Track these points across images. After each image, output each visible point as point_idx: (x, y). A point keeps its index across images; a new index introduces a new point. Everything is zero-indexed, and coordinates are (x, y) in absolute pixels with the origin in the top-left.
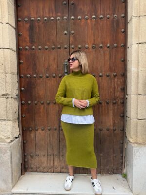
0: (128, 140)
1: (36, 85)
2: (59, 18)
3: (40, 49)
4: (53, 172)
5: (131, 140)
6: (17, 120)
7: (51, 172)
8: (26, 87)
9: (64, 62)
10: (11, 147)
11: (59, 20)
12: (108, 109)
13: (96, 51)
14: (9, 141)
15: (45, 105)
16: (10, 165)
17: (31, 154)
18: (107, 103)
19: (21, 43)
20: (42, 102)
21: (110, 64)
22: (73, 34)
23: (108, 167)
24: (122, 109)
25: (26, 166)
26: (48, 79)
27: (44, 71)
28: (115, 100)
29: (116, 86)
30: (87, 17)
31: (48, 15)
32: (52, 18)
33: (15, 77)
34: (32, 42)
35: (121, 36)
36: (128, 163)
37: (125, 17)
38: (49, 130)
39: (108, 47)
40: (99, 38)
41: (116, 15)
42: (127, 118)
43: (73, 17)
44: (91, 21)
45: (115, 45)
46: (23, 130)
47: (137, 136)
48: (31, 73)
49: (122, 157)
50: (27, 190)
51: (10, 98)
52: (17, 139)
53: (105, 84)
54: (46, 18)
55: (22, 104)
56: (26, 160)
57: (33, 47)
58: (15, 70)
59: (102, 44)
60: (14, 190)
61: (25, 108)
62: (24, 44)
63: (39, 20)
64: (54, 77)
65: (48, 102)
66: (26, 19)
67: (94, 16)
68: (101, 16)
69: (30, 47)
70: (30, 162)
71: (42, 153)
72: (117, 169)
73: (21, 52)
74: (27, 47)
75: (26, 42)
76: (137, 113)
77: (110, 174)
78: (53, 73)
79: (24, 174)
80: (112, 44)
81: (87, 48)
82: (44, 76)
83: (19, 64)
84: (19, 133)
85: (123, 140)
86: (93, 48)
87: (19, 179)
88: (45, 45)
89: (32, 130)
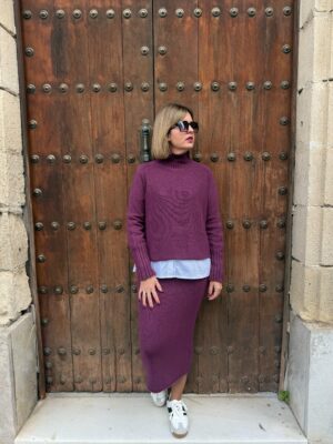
0: (294, 312)
1: (70, 180)
2: (127, 11)
3: (80, 91)
4: (115, 391)
5: (304, 316)
6: (24, 270)
7: (109, 391)
8: (45, 186)
9: (142, 124)
10: (10, 336)
11: (128, 17)
12: (247, 240)
13: (219, 97)
14: (6, 320)
15: (95, 231)
16: (8, 380)
17: (62, 350)
18: (247, 227)
19: (31, 73)
20: (87, 224)
21: (253, 130)
22: (163, 53)
23: (245, 377)
24: (281, 239)
25: (50, 379)
26: (101, 165)
27: (90, 147)
28: (265, 218)
29: (268, 185)
30: (198, 10)
31: (99, 5)
32: (111, 11)
33: (19, 161)
34: (59, 72)
35: (283, 62)
36: (293, 368)
37: (293, 13)
38: (105, 292)
39: (249, 89)
40: (228, 67)
41: (269, 9)
42: (294, 262)
43: (162, 10)
44: (209, 22)
45: (268, 84)
46: (39, 292)
47: (318, 306)
48: (58, 151)
49: (280, 352)
50: (53, 438)
51: (5, 214)
52: (26, 316)
53: (240, 182)
54: (94, 12)
55: (36, 229)
56: (49, 365)
57: (63, 86)
58: (18, 145)
59: (235, 80)
60: (21, 440)
61: (44, 237)
62: (40, 78)
63: (76, 17)
64: (116, 161)
65: (102, 224)
66: (44, 13)
67: (216, 10)
68: (235, 10)
69: (55, 86)
70: (58, 368)
71: (89, 347)
72: (267, 381)
73: (32, 97)
74: (48, 86)
75: (44, 71)
76: (320, 251)
77: (249, 392)
78: (113, 153)
79: (45, 397)
80: (260, 82)
81: (198, 90)
82: (91, 160)
83: (27, 128)
84: (30, 300)
85: (282, 314)
86: (214, 90)
87: (32, 410)
88: (93, 80)
89: (61, 293)
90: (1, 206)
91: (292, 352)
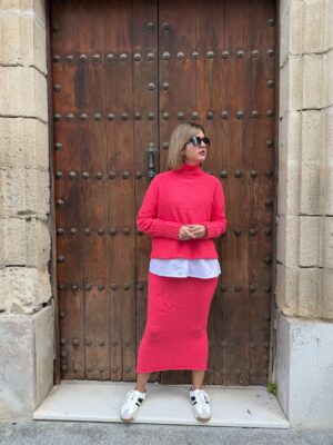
0: (279, 310)
1: (88, 193)
2: (137, 55)
3: (97, 119)
4: (121, 380)
5: (286, 312)
6: (47, 268)
7: (116, 380)
8: (67, 197)
9: (148, 147)
10: (33, 322)
11: (137, 59)
12: (238, 246)
13: (213, 124)
14: (29, 310)
15: (108, 236)
16: (31, 360)
17: (76, 341)
18: (237, 234)
19: (58, 105)
20: (100, 230)
21: (243, 152)
22: (166, 88)
23: (238, 370)
24: (268, 246)
25: (64, 367)
26: (114, 181)
27: (104, 166)
28: (253, 227)
29: (256, 198)
30: (195, 53)
31: (115, 51)
32: (124, 55)
33: (46, 176)
34: (81, 104)
35: (267, 95)
36: (279, 361)
37: (275, 54)
38: (114, 289)
39: (239, 117)
40: (221, 99)
41: (255, 52)
42: (278, 265)
43: (166, 54)
44: (205, 62)
45: (255, 112)
46: (59, 288)
47: (297, 302)
48: (79, 169)
49: (268, 348)
50: (67, 414)
51: (34, 220)
52: (47, 308)
54: (111, 56)
55: (58, 234)
56: (64, 354)
57: (84, 115)
58: (45, 162)
59: (227, 109)
60: (39, 414)
61: (64, 242)
62: (64, 109)
63: (96, 60)
64: (125, 178)
65: (113, 230)
66: (70, 57)
67: (210, 53)
68: (226, 53)
69: (77, 115)
70: (72, 358)
71: (99, 339)
72: (258, 375)
73: (58, 124)
74: (71, 116)
75: (68, 103)
76: (298, 255)
77: (241, 384)
78: (123, 170)
79: (59, 383)
80: (248, 111)
81: (195, 118)
82: (106, 177)
83: (53, 149)
84: (50, 294)
85: (270, 312)
87: (49, 392)
88: (109, 111)
89: (77, 290)
90: (30, 212)
91: (279, 346)
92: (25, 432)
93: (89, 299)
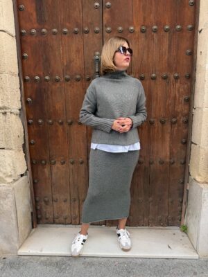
0: (192, 177)
1: (49, 93)
3: (54, 33)
4: (79, 224)
5: (198, 179)
6: (22, 149)
7: (75, 224)
8: (34, 96)
9: (95, 55)
10: (13, 189)
12: (163, 131)
13: (146, 36)
14: (9, 180)
15: (66, 125)
16: (13, 216)
17: (46, 199)
18: (163, 123)
19: (23, 22)
20: (60, 121)
21: (168, 59)
22: (108, 7)
23: (160, 217)
24: (185, 131)
25: (39, 216)
26: (69, 83)
27: (61, 71)
28: (175, 117)
29: (178, 95)
33: (16, 80)
34: (41, 21)
35: (188, 12)
36: (190, 212)
38: (72, 163)
39: (166, 31)
40: (152, 16)
42: (193, 145)
45: (178, 27)
46: (32, 163)
48: (42, 74)
49: (182, 202)
50: (41, 251)
51: (8, 114)
52: (24, 177)
53: (159, 93)
55: (28, 124)
56: (38, 208)
57: (44, 30)
59: (157, 25)
60: (21, 252)
62: (28, 25)
64: (78, 80)
65: (69, 121)
69: (39, 30)
70: (44, 210)
71: (63, 197)
72: (173, 219)
73: (24, 38)
74: (34, 31)
75: (31, 21)
77: (162, 226)
78: (76, 74)
79: (36, 227)
80: (173, 26)
81: (132, 32)
82: (62, 79)
83: (21, 58)
84: (26, 168)
85: (184, 178)
86: (143, 31)
87: (29, 234)
88: (63, 26)
89: (45, 164)
90: (5, 108)
91: (190, 202)
92: (12, 265)
93: (55, 170)
